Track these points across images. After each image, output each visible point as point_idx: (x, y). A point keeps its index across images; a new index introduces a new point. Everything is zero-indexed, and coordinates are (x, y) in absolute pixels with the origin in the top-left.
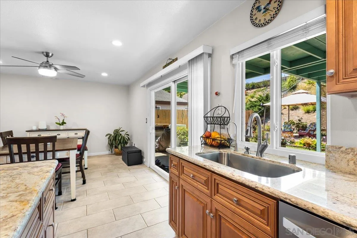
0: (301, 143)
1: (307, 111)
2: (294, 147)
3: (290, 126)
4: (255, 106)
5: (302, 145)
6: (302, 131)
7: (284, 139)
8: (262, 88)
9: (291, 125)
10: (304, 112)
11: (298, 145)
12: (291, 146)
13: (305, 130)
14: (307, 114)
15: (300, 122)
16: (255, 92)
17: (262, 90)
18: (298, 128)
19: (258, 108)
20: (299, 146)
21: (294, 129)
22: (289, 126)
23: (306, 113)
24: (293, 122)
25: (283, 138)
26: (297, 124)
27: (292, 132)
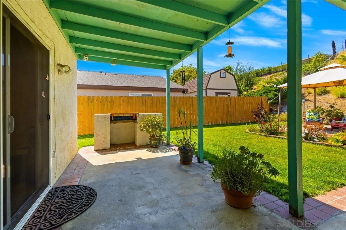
0: (338, 141)
1: (341, 96)
2: (327, 145)
3: (318, 115)
4: (270, 91)
5: (339, 144)
6: (337, 121)
7: (308, 134)
8: (280, 73)
9: (319, 113)
10: (336, 97)
11: (333, 143)
12: (321, 144)
13: (341, 120)
14: (341, 99)
15: (332, 109)
16: (271, 77)
17: (280, 74)
18: (330, 117)
19: (273, 93)
20: (336, 144)
21: (323, 119)
22: (316, 114)
23: (338, 98)
24: (322, 109)
25: (307, 132)
26: (327, 111)
27: (320, 122)
